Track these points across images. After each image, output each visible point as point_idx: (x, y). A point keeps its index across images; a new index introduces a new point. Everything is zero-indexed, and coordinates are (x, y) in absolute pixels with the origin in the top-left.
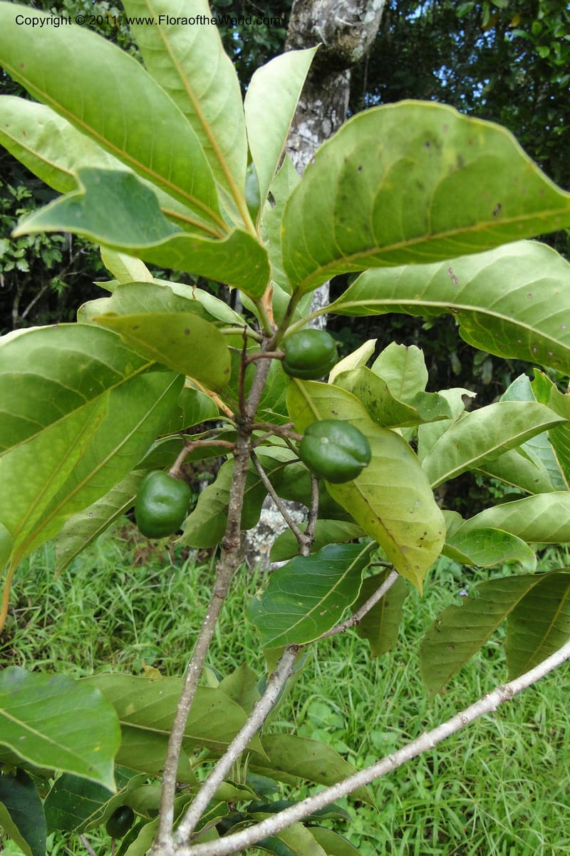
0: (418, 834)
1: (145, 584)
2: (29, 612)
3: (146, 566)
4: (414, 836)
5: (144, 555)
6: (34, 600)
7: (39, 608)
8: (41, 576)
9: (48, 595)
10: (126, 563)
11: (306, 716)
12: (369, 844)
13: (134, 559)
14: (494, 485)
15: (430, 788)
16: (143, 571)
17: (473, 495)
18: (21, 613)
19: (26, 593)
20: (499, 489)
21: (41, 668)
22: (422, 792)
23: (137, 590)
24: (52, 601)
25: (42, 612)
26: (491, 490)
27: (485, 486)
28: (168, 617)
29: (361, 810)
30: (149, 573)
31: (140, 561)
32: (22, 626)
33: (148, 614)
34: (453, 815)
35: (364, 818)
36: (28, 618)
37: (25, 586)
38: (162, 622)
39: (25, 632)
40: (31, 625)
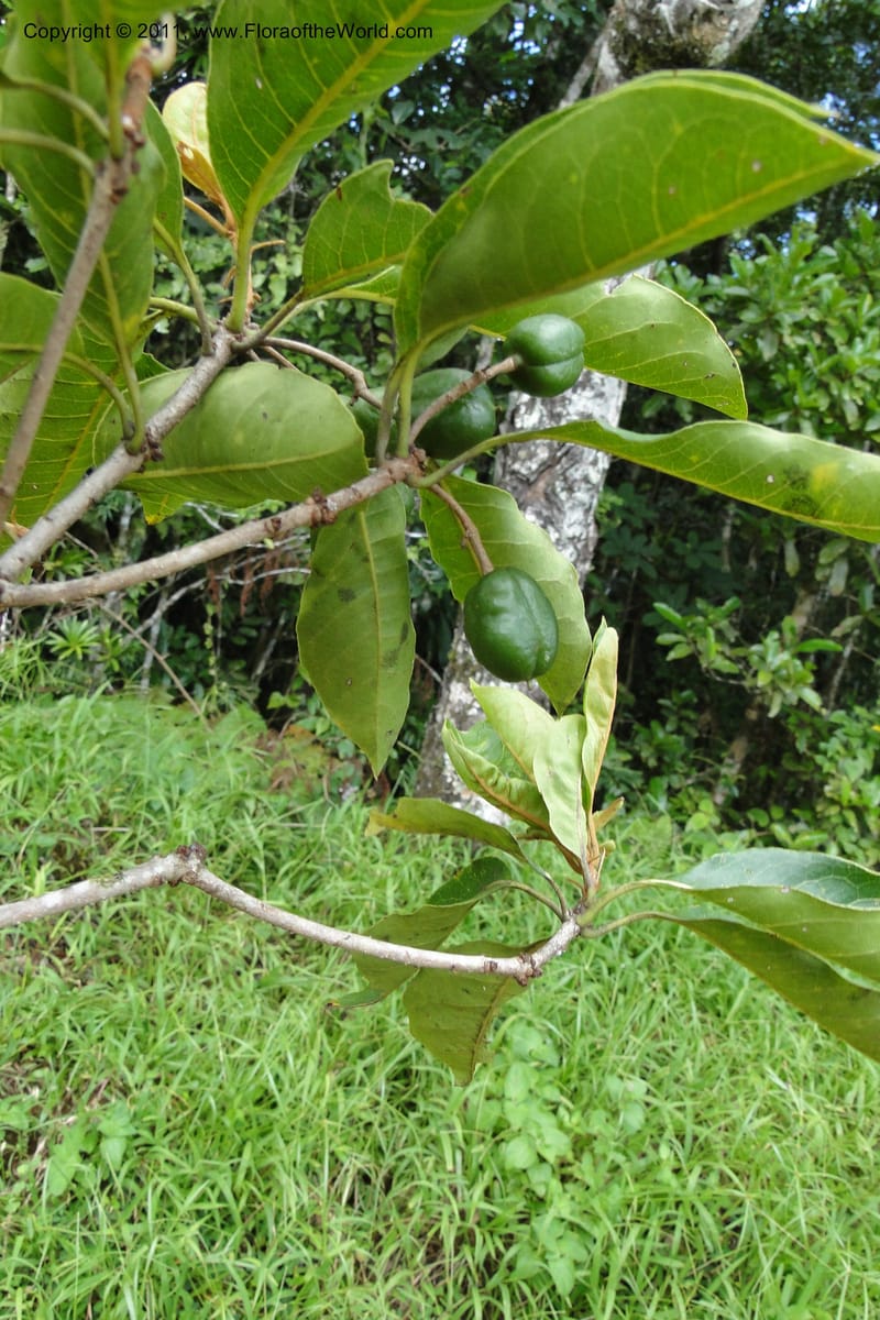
0: (651, 1234)
1: (283, 821)
2: (113, 834)
3: (287, 794)
4: (645, 1234)
5: (285, 779)
6: (123, 818)
7: (129, 831)
8: (134, 786)
9: (145, 814)
10: (257, 786)
11: (504, 1041)
12: (575, 1235)
13: (271, 781)
14: (824, 753)
15: (677, 1171)
16: (282, 800)
17: (788, 764)
18: (101, 834)
19: (112, 804)
20: (831, 759)
21: (123, 915)
22: (666, 1174)
23: (270, 827)
24: (148, 822)
25: (134, 836)
26: (819, 759)
27: (809, 754)
28: (311, 872)
29: (570, 1186)
30: (291, 805)
31: (280, 786)
32: (102, 852)
33: (284, 863)
34: (707, 1217)
35: (573, 1198)
36: (111, 843)
37: (112, 795)
38: (303, 876)
39: (106, 861)
40: (115, 852)
